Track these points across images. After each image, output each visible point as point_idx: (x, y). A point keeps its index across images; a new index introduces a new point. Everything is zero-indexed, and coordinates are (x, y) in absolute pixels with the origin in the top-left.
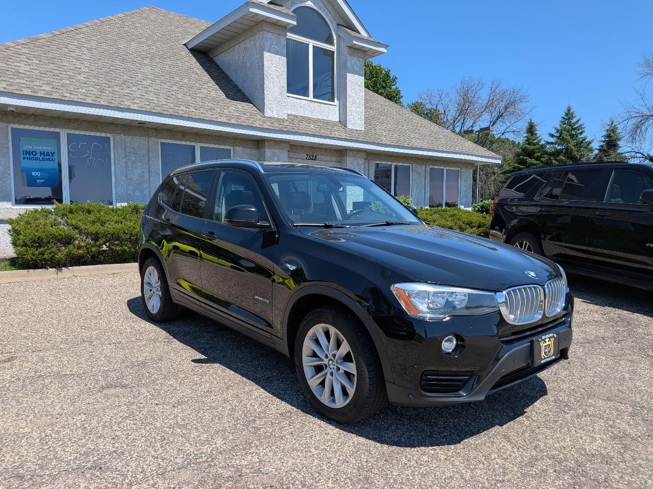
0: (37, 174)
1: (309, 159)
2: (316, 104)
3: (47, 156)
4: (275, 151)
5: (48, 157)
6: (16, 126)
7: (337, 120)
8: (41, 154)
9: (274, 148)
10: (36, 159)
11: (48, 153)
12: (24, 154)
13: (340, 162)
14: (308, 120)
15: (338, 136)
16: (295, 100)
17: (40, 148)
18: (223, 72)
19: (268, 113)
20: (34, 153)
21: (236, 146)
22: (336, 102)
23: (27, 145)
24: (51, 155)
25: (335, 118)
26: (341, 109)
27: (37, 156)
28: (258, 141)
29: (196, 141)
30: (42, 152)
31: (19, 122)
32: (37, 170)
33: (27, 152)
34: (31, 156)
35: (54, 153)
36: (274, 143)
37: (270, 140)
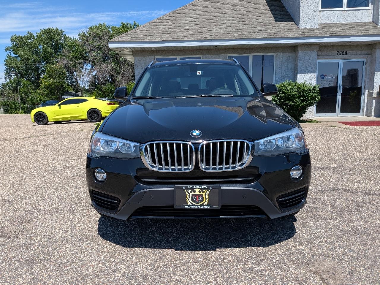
1: (339, 55)
2: (349, 12)
4: (307, 52)
7: (371, 20)
9: (305, 50)
13: (371, 54)
14: (337, 25)
15: (365, 34)
16: (329, 13)
18: (282, 4)
19: (302, 26)
21: (278, 52)
22: (371, 6)
25: (369, 19)
26: (375, 11)
28: (295, 47)
29: (250, 52)
36: (306, 46)
37: (302, 45)
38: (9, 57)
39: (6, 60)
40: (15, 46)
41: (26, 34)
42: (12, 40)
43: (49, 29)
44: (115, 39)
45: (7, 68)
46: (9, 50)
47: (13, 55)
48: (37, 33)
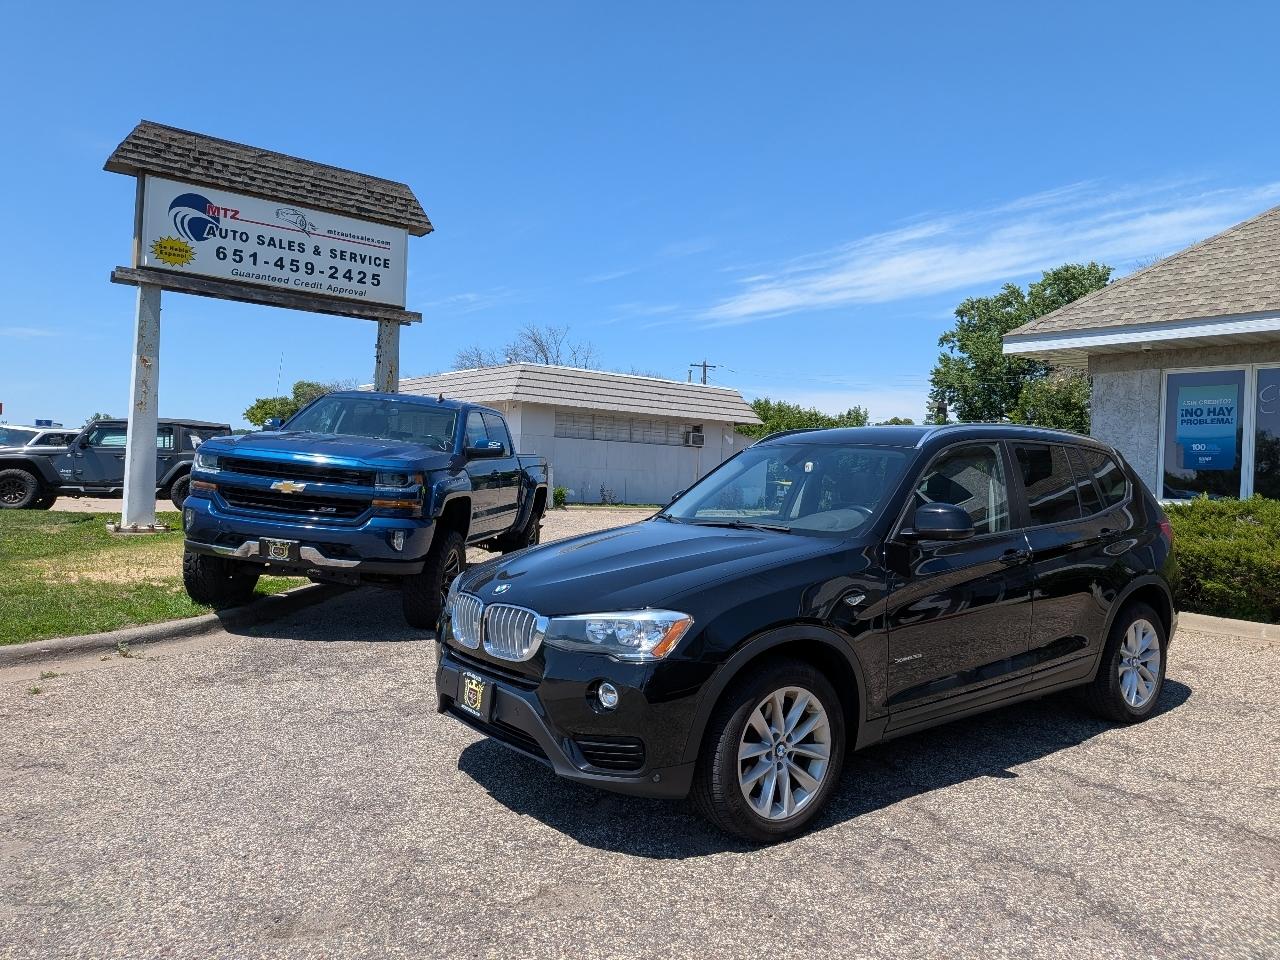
0: (1200, 447)
3: (1220, 414)
5: (1221, 417)
6: (1173, 371)
8: (1209, 412)
10: (1201, 422)
11: (1221, 409)
12: (1182, 416)
17: (1209, 402)
20: (1199, 412)
23: (1189, 400)
24: (1226, 413)
27: (1203, 417)
30: (1212, 410)
31: (1177, 364)
32: (1199, 441)
33: (1189, 412)
34: (1194, 417)
35: (1232, 408)
38: (945, 360)
39: (937, 370)
40: (965, 329)
41: (999, 292)
42: (960, 313)
43: (1067, 269)
44: (1025, 328)
45: (935, 389)
46: (948, 341)
47: (957, 354)
48: (1031, 286)
